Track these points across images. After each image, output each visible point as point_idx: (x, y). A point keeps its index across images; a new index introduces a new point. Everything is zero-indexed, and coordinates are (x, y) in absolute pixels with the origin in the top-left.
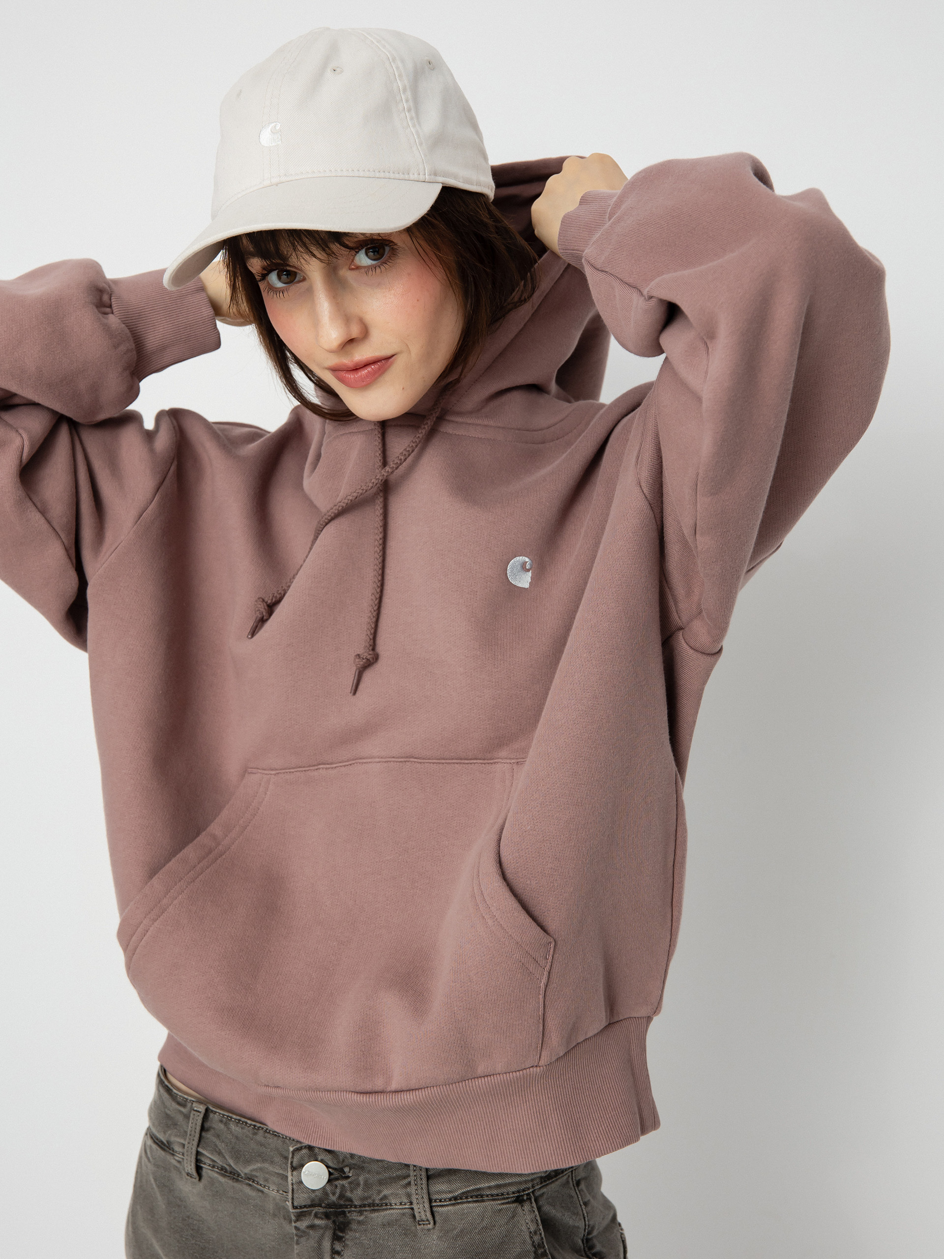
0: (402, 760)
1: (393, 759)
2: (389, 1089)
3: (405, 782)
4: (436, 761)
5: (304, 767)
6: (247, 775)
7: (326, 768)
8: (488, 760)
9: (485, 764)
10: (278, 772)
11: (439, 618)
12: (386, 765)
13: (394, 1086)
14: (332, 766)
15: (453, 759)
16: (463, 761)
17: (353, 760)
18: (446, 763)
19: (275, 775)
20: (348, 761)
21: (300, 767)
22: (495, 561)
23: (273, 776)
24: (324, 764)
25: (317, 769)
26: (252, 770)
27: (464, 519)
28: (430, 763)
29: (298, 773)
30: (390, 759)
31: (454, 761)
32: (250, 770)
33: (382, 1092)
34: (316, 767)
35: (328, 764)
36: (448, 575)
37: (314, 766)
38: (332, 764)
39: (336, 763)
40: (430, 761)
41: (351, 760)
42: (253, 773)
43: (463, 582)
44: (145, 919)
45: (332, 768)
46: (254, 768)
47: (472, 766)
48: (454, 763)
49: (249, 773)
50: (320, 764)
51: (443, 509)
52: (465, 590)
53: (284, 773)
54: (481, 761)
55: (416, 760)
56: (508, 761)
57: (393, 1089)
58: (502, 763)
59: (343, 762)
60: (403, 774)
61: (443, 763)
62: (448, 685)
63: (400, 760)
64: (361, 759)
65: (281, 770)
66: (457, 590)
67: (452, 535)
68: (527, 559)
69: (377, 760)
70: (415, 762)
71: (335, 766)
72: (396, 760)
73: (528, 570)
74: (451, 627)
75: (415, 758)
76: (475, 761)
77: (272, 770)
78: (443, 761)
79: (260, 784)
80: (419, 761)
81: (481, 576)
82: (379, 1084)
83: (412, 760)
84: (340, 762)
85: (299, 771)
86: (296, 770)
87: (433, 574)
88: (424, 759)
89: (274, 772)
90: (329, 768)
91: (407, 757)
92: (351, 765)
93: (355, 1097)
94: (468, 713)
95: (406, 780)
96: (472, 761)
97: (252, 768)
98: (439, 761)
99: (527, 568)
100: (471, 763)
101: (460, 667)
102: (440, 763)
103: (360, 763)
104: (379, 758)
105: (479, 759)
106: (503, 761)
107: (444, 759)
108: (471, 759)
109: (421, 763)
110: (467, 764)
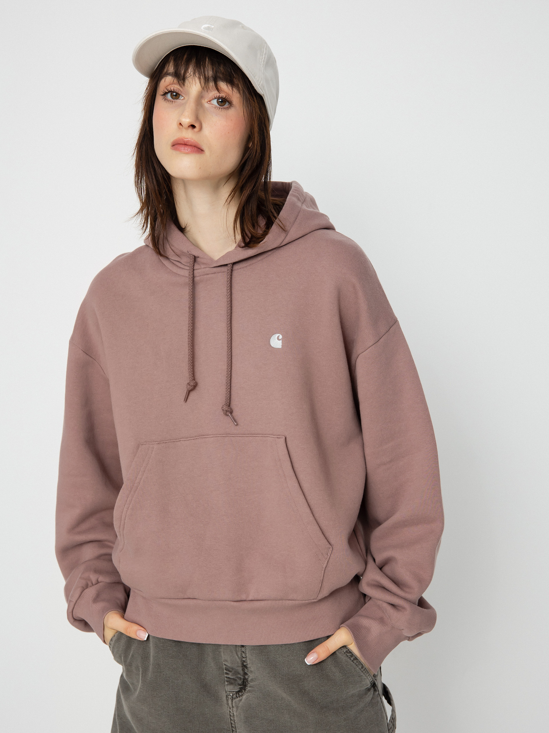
1: (220, 435)
2: (248, 599)
3: (225, 446)
5: (173, 440)
7: (184, 440)
8: (264, 435)
9: (262, 437)
10: (158, 442)
12: (216, 438)
13: (250, 598)
14: (187, 439)
15: (249, 434)
16: (253, 436)
17: (198, 436)
18: (245, 436)
20: (195, 437)
23: (156, 445)
25: (180, 441)
28: (238, 437)
29: (169, 443)
30: (218, 435)
31: (249, 435)
33: (245, 601)
37: (179, 439)
40: (238, 435)
47: (257, 438)
48: (249, 436)
49: (142, 445)
50: (181, 438)
53: (162, 443)
55: (231, 435)
56: (274, 436)
57: (250, 599)
60: (225, 442)
61: (244, 437)
63: (223, 436)
64: (203, 436)
68: (279, 335)
69: (211, 436)
71: (189, 439)
72: (221, 436)
75: (231, 434)
77: (155, 442)
78: (244, 436)
80: (233, 436)
82: (244, 597)
83: (229, 435)
84: (191, 437)
88: (235, 435)
90: (186, 440)
91: (227, 434)
92: (197, 439)
93: (233, 603)
96: (257, 435)
97: (142, 442)
98: (242, 436)
99: (280, 339)
100: (257, 436)
103: (201, 438)
105: (261, 434)
106: (271, 436)
107: (244, 434)
108: (257, 434)
109: (233, 437)
110: (255, 437)
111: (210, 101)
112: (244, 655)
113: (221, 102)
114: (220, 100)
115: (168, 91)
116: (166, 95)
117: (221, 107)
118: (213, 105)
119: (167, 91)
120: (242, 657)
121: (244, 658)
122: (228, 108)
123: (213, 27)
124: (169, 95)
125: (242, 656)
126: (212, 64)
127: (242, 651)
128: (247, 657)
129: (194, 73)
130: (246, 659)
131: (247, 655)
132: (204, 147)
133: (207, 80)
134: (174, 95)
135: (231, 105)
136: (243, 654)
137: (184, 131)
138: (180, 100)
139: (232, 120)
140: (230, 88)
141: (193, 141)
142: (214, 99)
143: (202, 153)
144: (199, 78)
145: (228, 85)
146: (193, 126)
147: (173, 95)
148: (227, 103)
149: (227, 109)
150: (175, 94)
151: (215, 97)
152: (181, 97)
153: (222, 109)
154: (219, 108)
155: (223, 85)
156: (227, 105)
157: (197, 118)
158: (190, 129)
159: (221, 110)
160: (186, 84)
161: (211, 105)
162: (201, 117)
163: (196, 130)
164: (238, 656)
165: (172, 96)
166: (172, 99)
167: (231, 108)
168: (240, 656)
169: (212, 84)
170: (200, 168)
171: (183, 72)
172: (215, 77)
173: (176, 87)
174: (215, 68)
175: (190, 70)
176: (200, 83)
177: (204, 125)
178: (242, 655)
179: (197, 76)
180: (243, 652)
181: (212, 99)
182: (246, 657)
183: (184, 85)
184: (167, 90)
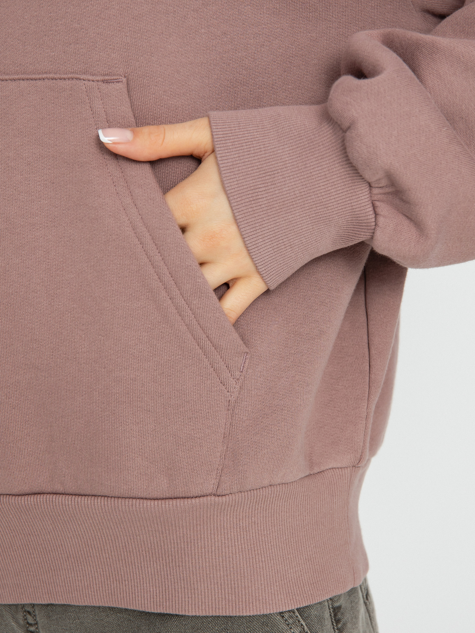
112: (30, 620)
120: (28, 623)
121: (31, 625)
125: (26, 621)
127: (25, 611)
128: (39, 623)
130: (37, 628)
131: (38, 619)
136: (28, 616)
164: (17, 622)
168: (22, 622)
178: (26, 619)
180: (29, 613)
182: (36, 624)
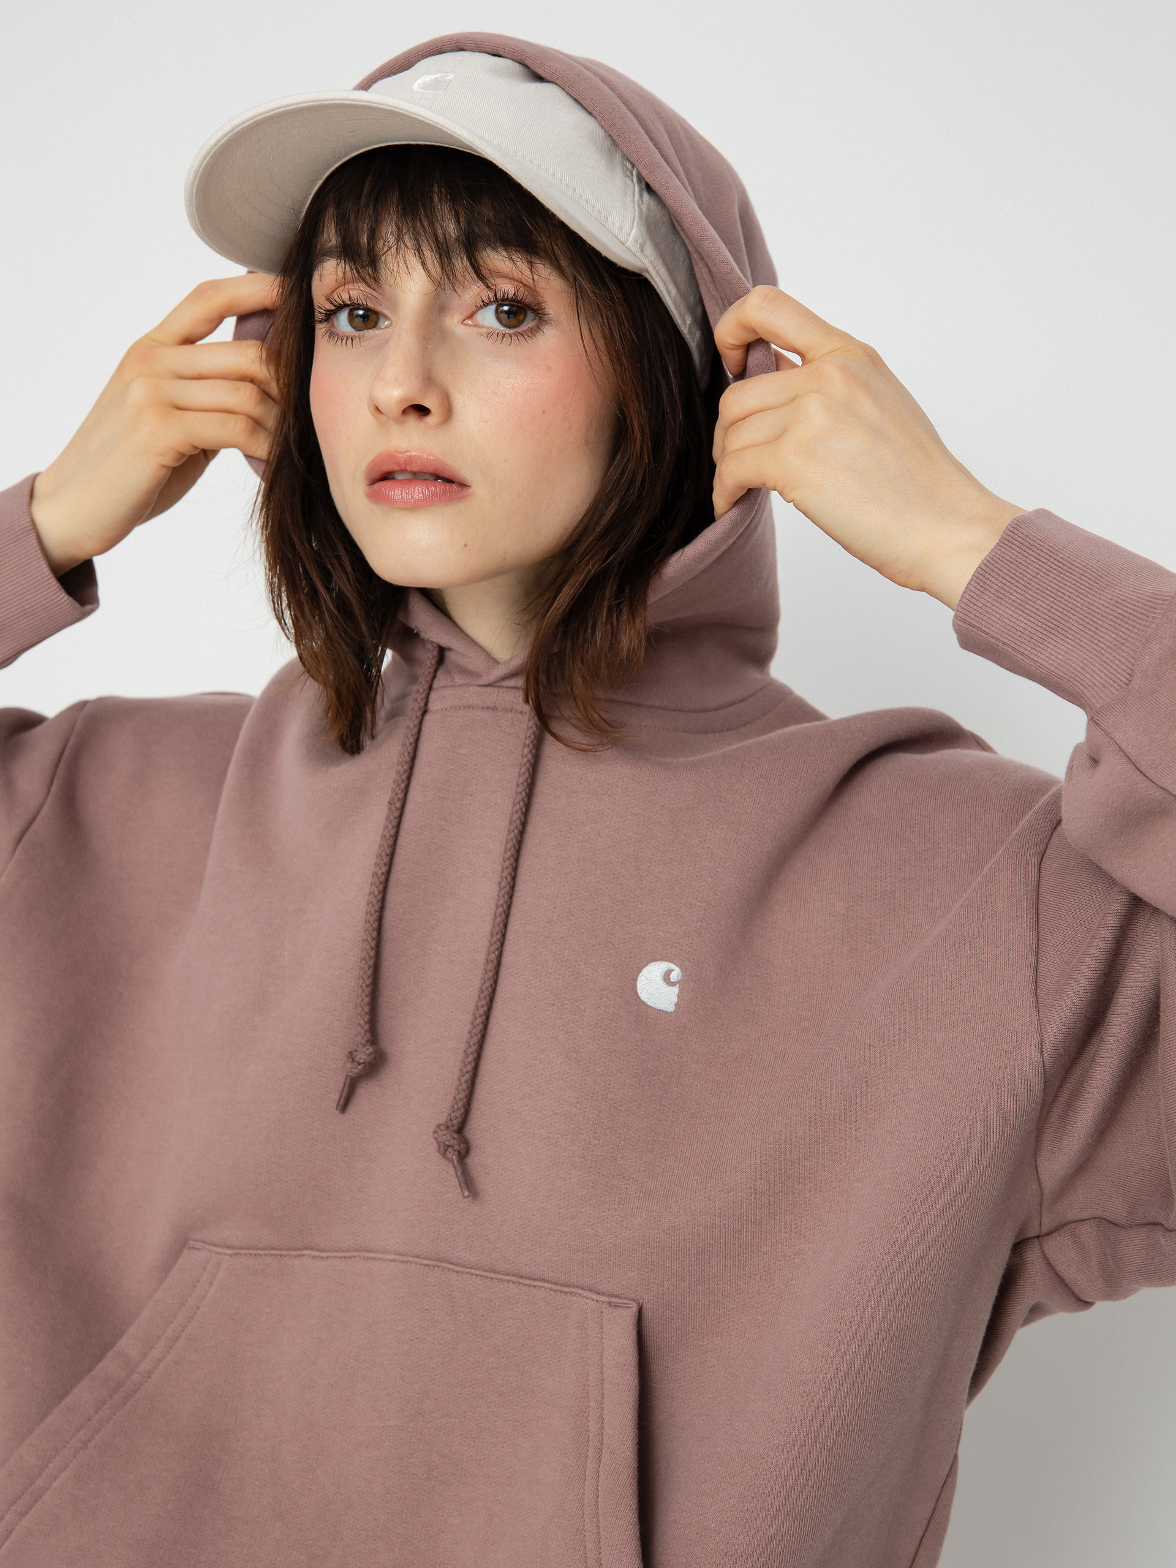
0: (430, 1262)
1: (416, 1260)
4: (482, 1273)
5: (280, 1249)
6: (185, 1251)
7: (314, 1257)
8: (561, 1285)
9: (555, 1291)
10: (237, 1251)
11: (518, 1043)
12: (403, 1266)
14: (323, 1254)
15: (508, 1275)
16: (522, 1281)
17: (356, 1250)
18: (496, 1279)
19: (231, 1256)
20: (348, 1251)
21: (273, 1249)
22: (617, 965)
23: (227, 1257)
24: (312, 1249)
25: (299, 1256)
26: (195, 1243)
27: (577, 890)
28: (472, 1275)
29: (268, 1259)
30: (411, 1259)
31: (508, 1278)
32: (191, 1243)
34: (299, 1253)
35: (318, 1250)
36: (541, 976)
37: (297, 1249)
38: (323, 1251)
39: (329, 1251)
40: (473, 1271)
41: (353, 1251)
42: (197, 1249)
43: (565, 993)
44: (9, 1512)
45: (322, 1258)
46: (200, 1242)
47: (535, 1290)
48: (508, 1281)
49: (190, 1248)
50: (306, 1248)
51: (545, 868)
52: (566, 1006)
53: (246, 1255)
54: (550, 1286)
55: (451, 1266)
56: (595, 1296)
58: (584, 1297)
59: (341, 1252)
60: (426, 1286)
61: (492, 1279)
62: (520, 1153)
63: (426, 1262)
64: (368, 1251)
65: (242, 1249)
66: (554, 1005)
67: (555, 913)
68: (673, 966)
69: (391, 1257)
70: (449, 1269)
71: (327, 1255)
72: (421, 1261)
73: (673, 984)
74: (536, 1060)
75: (451, 1263)
76: (541, 1284)
77: (228, 1247)
78: (493, 1275)
79: (205, 1268)
80: (456, 1268)
81: (594, 987)
83: (444, 1265)
84: (336, 1251)
85: (271, 1255)
86: (267, 1252)
87: (517, 969)
88: (463, 1266)
89: (229, 1252)
90: (318, 1257)
91: (438, 1260)
92: (350, 1258)
94: (542, 1202)
95: (429, 1296)
96: (536, 1283)
97: (195, 1241)
98: (486, 1274)
99: (672, 980)
100: (535, 1286)
101: (542, 1128)
102: (487, 1278)
103: (363, 1258)
104: (394, 1254)
105: (549, 1282)
106: (586, 1294)
107: (494, 1272)
108: (536, 1280)
109: (457, 1272)
110: (529, 1286)
111: (471, 316)
113: (506, 312)
114: (506, 308)
115: (335, 306)
116: (335, 320)
117: (512, 331)
118: (483, 327)
119: (334, 308)
122: (533, 331)
123: (452, 76)
124: (343, 317)
126: (454, 200)
129: (399, 238)
132: (465, 472)
133: (444, 252)
134: (359, 316)
135: (540, 318)
137: (394, 428)
138: (380, 329)
139: (549, 368)
140: (523, 266)
141: (425, 456)
142: (481, 308)
143: (463, 498)
144: (419, 251)
145: (514, 257)
146: (421, 411)
147: (355, 314)
148: (530, 315)
149: (530, 334)
150: (361, 312)
151: (484, 299)
152: (382, 320)
153: (511, 336)
154: (500, 337)
155: (497, 260)
156: (529, 324)
157: (429, 379)
158: (412, 420)
159: (507, 340)
160: (383, 279)
161: (476, 329)
162: (444, 374)
163: (430, 420)
165: (352, 318)
166: (353, 330)
167: (542, 328)
169: (461, 263)
170: (465, 545)
171: (364, 239)
172: (468, 238)
173: (357, 292)
174: (462, 213)
175: (388, 232)
176: (423, 264)
177: (459, 401)
179: (409, 246)
181: (474, 309)
183: (376, 279)
184: (332, 303)
